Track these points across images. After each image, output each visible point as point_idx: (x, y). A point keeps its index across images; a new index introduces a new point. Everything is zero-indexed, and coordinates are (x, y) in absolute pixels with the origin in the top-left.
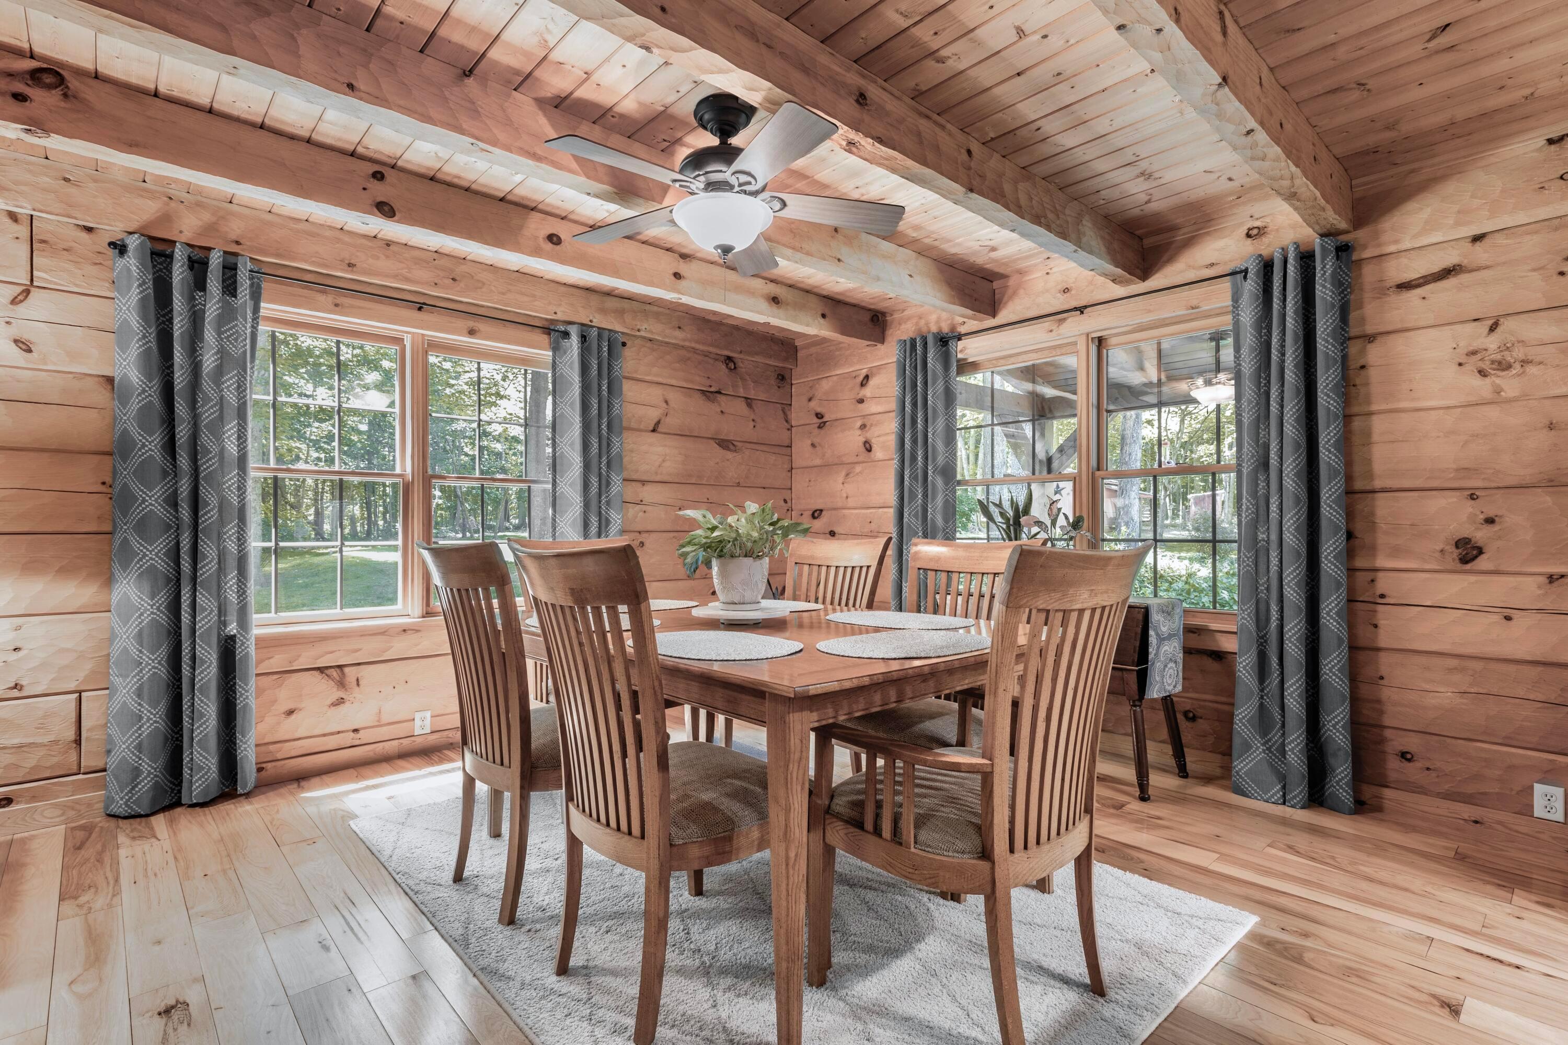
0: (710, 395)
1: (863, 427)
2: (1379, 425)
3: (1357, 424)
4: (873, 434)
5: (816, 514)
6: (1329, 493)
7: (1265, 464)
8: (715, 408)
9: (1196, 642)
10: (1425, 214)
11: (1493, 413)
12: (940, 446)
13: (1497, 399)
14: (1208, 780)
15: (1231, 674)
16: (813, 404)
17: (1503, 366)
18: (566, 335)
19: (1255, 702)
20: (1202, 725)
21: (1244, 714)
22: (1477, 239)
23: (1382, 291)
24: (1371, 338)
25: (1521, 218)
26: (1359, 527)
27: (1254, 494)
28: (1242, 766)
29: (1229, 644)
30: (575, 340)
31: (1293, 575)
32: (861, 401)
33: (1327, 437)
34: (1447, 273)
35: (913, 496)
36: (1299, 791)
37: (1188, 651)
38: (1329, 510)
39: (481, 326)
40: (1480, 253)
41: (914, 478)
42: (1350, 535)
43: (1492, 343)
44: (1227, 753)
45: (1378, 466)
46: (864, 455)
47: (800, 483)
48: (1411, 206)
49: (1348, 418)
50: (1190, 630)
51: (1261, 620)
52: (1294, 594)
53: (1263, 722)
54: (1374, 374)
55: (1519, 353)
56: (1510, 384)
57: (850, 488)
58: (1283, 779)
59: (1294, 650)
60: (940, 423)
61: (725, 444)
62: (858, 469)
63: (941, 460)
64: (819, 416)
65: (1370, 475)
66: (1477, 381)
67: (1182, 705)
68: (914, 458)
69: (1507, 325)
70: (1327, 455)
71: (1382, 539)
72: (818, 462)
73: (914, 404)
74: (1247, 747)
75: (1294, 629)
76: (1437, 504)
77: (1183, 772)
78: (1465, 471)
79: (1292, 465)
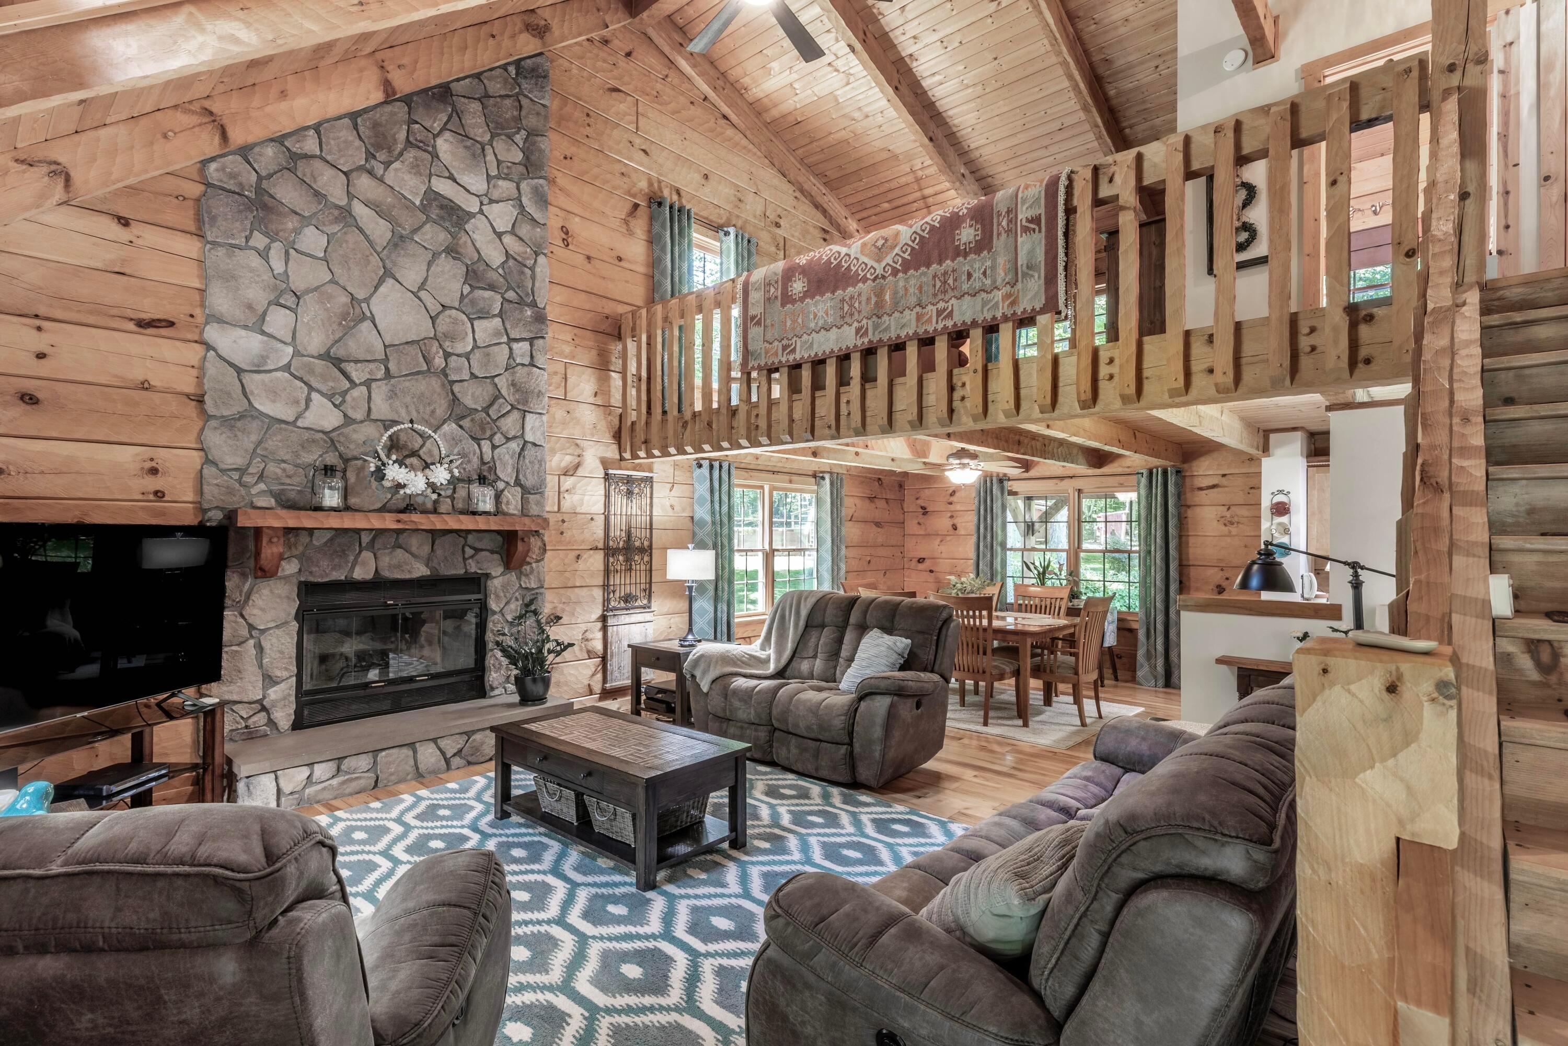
0: (872, 499)
1: (952, 517)
2: (1192, 540)
3: (1184, 539)
4: (958, 521)
5: (921, 560)
6: (1173, 566)
7: (1150, 552)
8: (873, 505)
9: (1122, 626)
10: (1207, 463)
11: (1229, 540)
12: (999, 532)
13: (1230, 535)
14: (1126, 681)
15: (1136, 638)
16: (919, 502)
17: (1232, 523)
18: (823, 478)
19: (1145, 648)
20: (1124, 660)
21: (1141, 653)
22: (1224, 475)
23: (1193, 490)
24: (1189, 507)
25: (1237, 471)
26: (1184, 579)
27: (1145, 565)
28: (1140, 674)
29: (1134, 626)
30: (827, 481)
31: (1160, 598)
32: (951, 503)
33: (1173, 544)
34: (1214, 486)
35: (984, 556)
36: (1161, 682)
37: (1119, 629)
38: (1173, 574)
39: (795, 478)
40: (1224, 481)
41: (985, 546)
42: (1181, 582)
43: (1228, 514)
44: (1134, 671)
45: (1191, 557)
46: (952, 532)
47: (910, 543)
48: (1202, 459)
49: (1180, 537)
50: (1119, 620)
51: (1148, 615)
52: (1160, 605)
53: (1149, 656)
54: (1190, 520)
55: (1236, 519)
56: (1234, 530)
57: (943, 548)
58: (1155, 677)
59: (1160, 627)
60: (1000, 521)
61: (878, 524)
62: (948, 538)
63: (1000, 538)
64: (923, 508)
65: (1188, 560)
66: (1224, 528)
67: (1116, 651)
68: (985, 537)
69: (1233, 508)
70: (1173, 552)
71: (1193, 584)
72: (922, 532)
73: (986, 510)
74: (1142, 666)
75: (1160, 619)
76: (1211, 572)
77: (1116, 679)
78: (1220, 560)
79: (1159, 555)
